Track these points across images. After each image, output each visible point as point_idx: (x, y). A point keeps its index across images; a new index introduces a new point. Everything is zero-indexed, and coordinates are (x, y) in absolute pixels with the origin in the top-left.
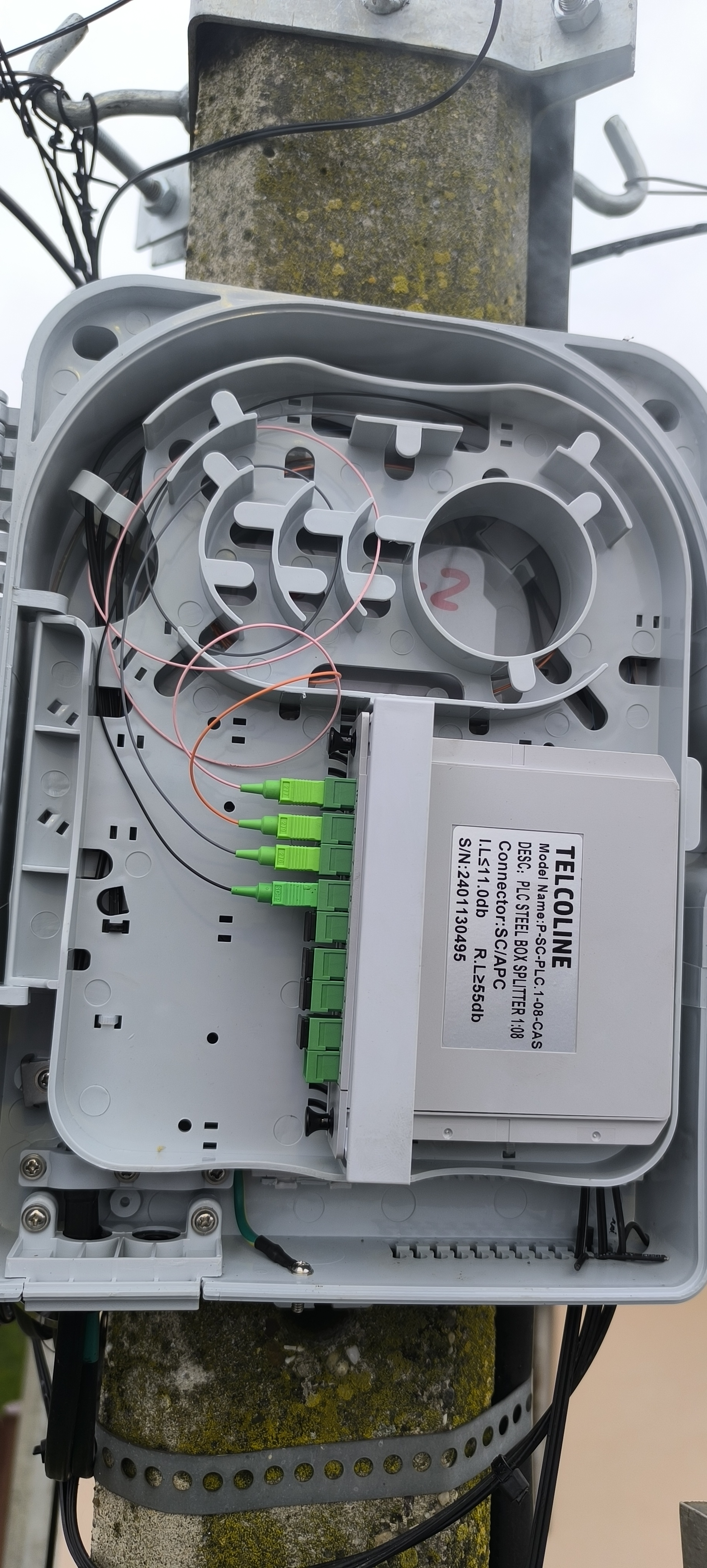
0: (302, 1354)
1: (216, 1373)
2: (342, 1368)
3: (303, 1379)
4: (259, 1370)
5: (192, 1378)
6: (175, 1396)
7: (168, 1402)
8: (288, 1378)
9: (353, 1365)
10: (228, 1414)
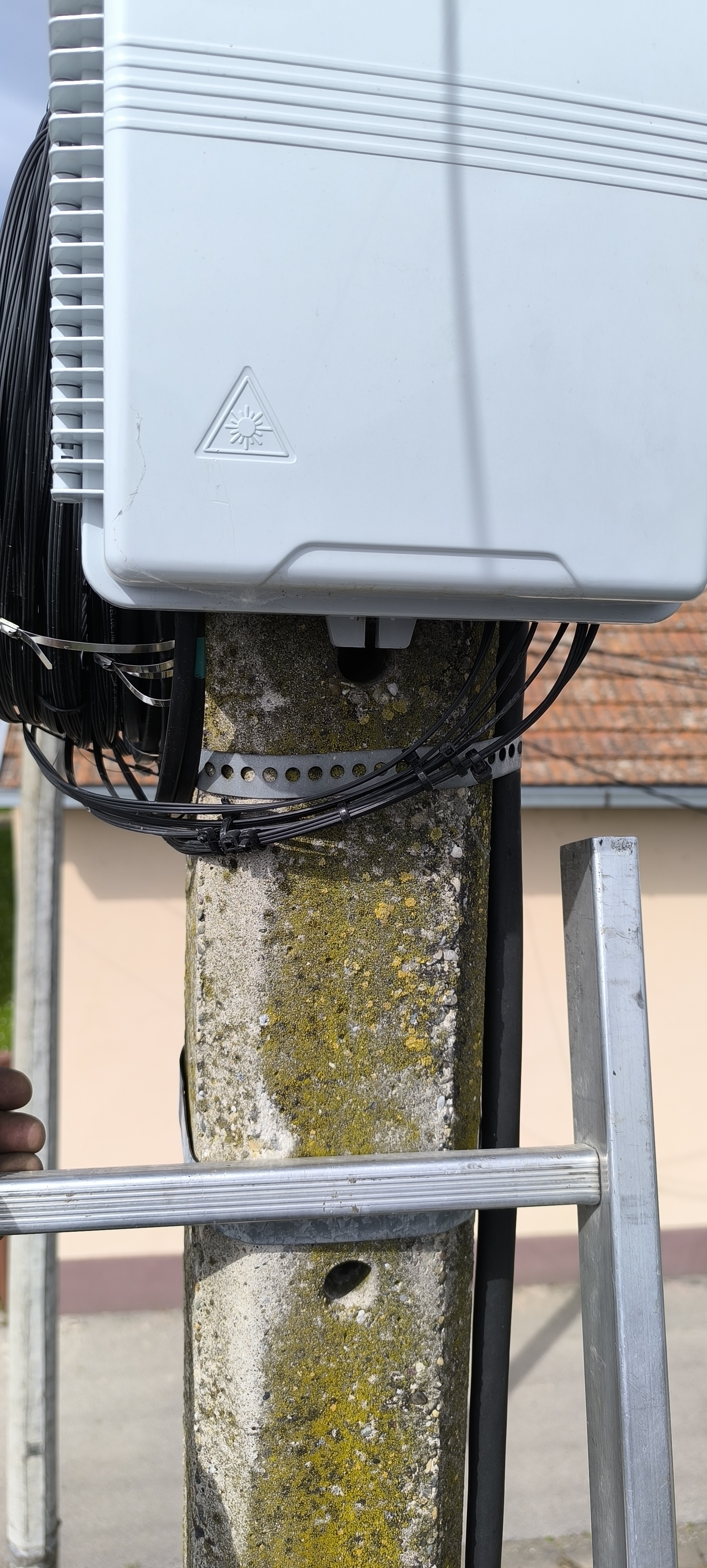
0: (354, 688)
1: (291, 698)
2: (385, 698)
3: (356, 705)
4: (324, 697)
5: (273, 702)
6: (261, 715)
7: (257, 721)
8: (346, 703)
9: (393, 696)
10: (302, 729)
